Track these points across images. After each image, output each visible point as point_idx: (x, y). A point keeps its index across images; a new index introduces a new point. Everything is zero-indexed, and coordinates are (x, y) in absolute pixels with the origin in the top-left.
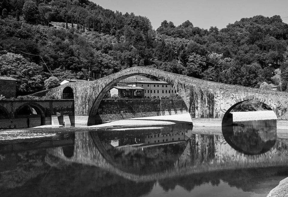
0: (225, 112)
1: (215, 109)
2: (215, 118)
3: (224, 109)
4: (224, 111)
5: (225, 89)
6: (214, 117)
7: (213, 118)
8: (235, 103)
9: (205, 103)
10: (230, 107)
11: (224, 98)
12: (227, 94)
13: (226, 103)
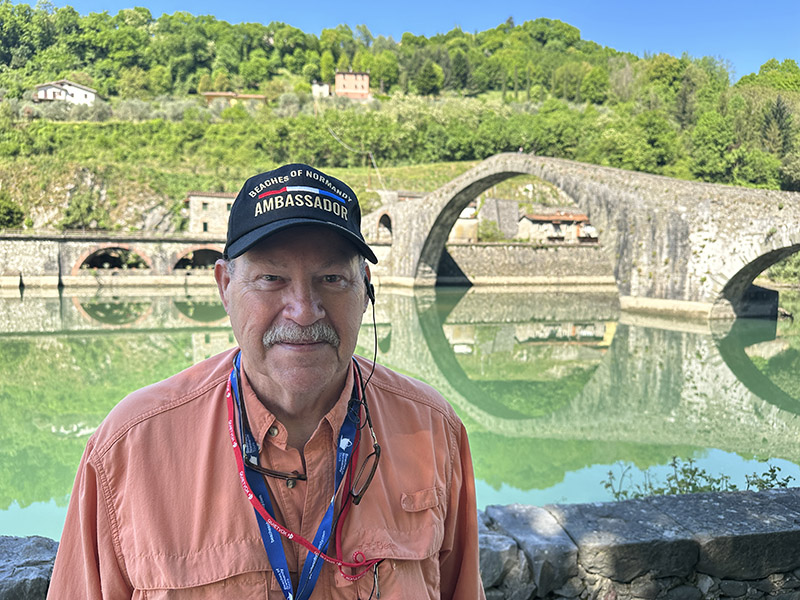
0: (724, 282)
1: (690, 271)
2: (690, 300)
3: (721, 275)
4: (719, 279)
5: (726, 203)
6: (686, 297)
7: (682, 299)
8: (760, 254)
9: (661, 254)
10: (738, 266)
11: (722, 235)
12: (732, 222)
13: (727, 252)
